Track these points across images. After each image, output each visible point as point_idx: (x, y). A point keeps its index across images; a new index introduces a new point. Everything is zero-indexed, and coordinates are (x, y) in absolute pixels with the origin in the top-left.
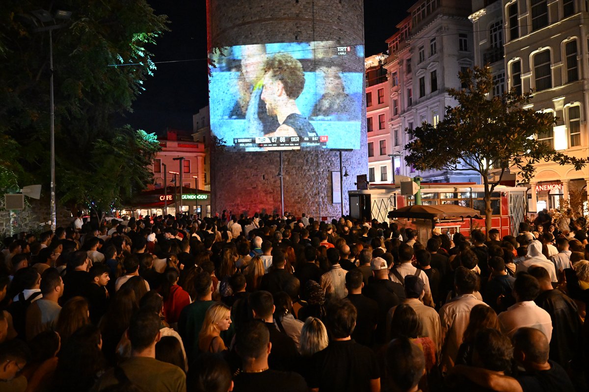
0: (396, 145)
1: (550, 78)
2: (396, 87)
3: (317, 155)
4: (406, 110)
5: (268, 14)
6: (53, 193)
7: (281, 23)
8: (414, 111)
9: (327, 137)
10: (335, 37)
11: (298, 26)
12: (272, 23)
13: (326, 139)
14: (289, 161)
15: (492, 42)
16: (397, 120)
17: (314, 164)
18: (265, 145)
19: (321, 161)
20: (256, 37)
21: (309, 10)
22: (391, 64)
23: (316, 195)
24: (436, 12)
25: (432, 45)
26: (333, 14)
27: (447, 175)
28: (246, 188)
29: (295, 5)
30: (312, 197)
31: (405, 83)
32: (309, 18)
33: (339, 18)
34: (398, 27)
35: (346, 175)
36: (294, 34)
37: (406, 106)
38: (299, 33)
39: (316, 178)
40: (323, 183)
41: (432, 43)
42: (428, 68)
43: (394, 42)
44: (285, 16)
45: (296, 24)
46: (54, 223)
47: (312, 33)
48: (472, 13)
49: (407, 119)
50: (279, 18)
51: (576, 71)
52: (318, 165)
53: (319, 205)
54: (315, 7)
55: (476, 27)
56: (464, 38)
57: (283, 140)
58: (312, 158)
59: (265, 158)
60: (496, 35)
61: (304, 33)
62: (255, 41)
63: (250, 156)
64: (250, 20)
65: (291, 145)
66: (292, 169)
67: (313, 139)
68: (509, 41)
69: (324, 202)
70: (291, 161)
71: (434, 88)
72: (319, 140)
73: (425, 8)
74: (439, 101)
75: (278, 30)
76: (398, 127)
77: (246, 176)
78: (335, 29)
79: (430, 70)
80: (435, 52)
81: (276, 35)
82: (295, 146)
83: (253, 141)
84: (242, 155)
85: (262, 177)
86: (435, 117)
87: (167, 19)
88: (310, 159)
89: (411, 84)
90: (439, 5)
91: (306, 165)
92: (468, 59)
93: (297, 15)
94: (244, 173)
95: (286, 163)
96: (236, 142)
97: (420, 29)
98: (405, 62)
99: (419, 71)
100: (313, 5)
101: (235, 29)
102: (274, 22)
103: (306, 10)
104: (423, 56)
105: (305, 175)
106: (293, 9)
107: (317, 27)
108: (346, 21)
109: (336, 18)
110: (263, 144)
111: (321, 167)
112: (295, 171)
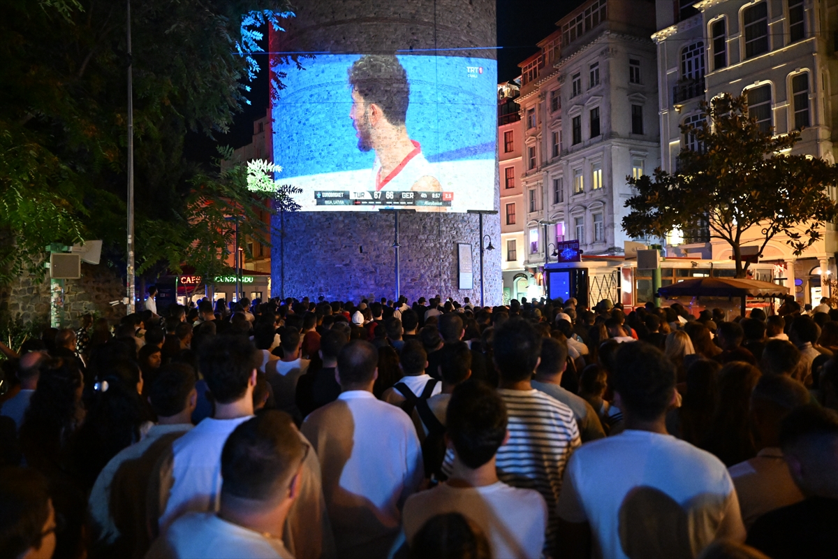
0: (532, 211)
1: (770, 122)
2: (533, 129)
3: (438, 220)
4: (549, 161)
5: (371, 12)
6: (131, 253)
7: (389, 26)
8: (564, 162)
9: (452, 194)
11: (414, 31)
12: (376, 25)
13: (450, 197)
15: (684, 72)
16: (534, 175)
17: (435, 232)
18: (363, 203)
19: (444, 229)
20: (351, 43)
21: (429, 11)
22: (527, 97)
23: (435, 277)
24: (598, 28)
25: (592, 73)
26: (461, 19)
27: (613, 252)
28: (334, 265)
30: (431, 280)
31: (548, 125)
32: (428, 22)
33: (469, 25)
34: (540, 44)
35: (490, 247)
36: (408, 43)
37: (550, 155)
38: (415, 42)
39: (437, 252)
40: (446, 260)
41: (592, 70)
42: (586, 104)
43: (530, 67)
44: (396, 15)
45: (411, 29)
46: (133, 302)
47: (433, 43)
48: (655, 31)
49: (550, 174)
50: (386, 18)
51: (807, 114)
52: (440, 233)
53: (440, 292)
54: (438, 7)
55: (663, 50)
56: (637, 66)
57: (390, 196)
58: (431, 223)
59: (364, 222)
60: (690, 62)
61: (422, 43)
62: (351, 50)
63: (341, 218)
64: (343, 18)
65: (401, 203)
66: (403, 239)
67: (433, 196)
68: (713, 71)
69: (447, 287)
70: (402, 226)
71: (595, 131)
72: (441, 197)
73: (583, 21)
74: (603, 150)
75: (386, 36)
76: (535, 186)
77: (333, 248)
78: (464, 41)
79: (589, 107)
80: (597, 83)
81: (382, 43)
82: (407, 205)
83: (346, 196)
84: (328, 216)
85: (359, 249)
86: (595, 173)
88: (428, 224)
89: (560, 125)
90: (603, 19)
91: (423, 234)
92: (641, 95)
93: (413, 17)
94: (329, 243)
96: (319, 197)
97: (576, 49)
98: (549, 96)
99: (572, 108)
100: (435, 4)
101: (321, 30)
102: (379, 23)
103: (425, 10)
104: (579, 87)
105: (421, 248)
106: (407, 7)
107: (440, 35)
108: (478, 31)
109: (466, 26)
110: (361, 201)
111: (443, 236)
112: (408, 241)
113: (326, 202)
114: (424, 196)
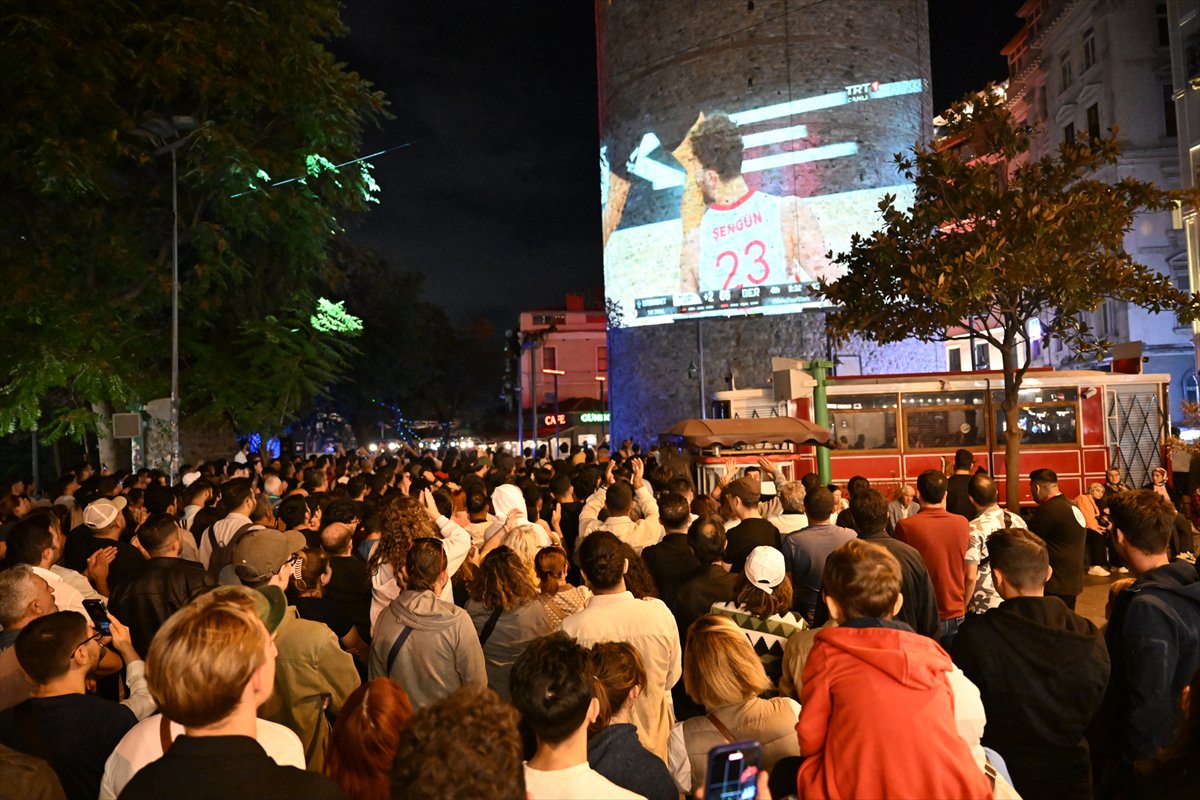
3: (799, 324)
5: (693, 45)
7: (717, 57)
10: (838, 67)
11: (753, 56)
12: (700, 61)
14: (738, 340)
17: (794, 342)
18: (690, 309)
19: (810, 336)
21: (776, 20)
22: (1014, 103)
25: (1087, 46)
26: (833, 19)
28: (658, 397)
29: (746, 14)
32: (776, 38)
33: (849, 24)
34: (1021, 14)
36: (745, 75)
38: (756, 71)
41: (1086, 41)
42: (1079, 101)
43: (1019, 51)
44: (727, 40)
45: (750, 53)
47: (784, 66)
50: (713, 48)
54: (791, 12)
57: (725, 296)
58: (787, 329)
61: (767, 69)
62: (669, 102)
63: (664, 333)
64: (659, 61)
65: (742, 304)
66: (746, 355)
67: (791, 290)
70: (743, 338)
75: (713, 73)
77: (657, 374)
78: (839, 49)
79: (1083, 104)
81: (709, 83)
82: (750, 306)
83: (669, 303)
84: (650, 331)
85: (687, 375)
87: (385, 99)
88: (784, 331)
91: (776, 345)
93: (752, 36)
94: (652, 367)
95: (733, 343)
96: (639, 307)
98: (1037, 94)
99: (1061, 111)
100: (786, 8)
101: (634, 85)
102: (703, 58)
103: (770, 21)
104: (1070, 74)
106: (743, 25)
107: (795, 51)
108: (867, 28)
109: (842, 26)
110: (687, 307)
111: (808, 347)
112: (754, 359)
113: (650, 312)
114: (775, 290)
